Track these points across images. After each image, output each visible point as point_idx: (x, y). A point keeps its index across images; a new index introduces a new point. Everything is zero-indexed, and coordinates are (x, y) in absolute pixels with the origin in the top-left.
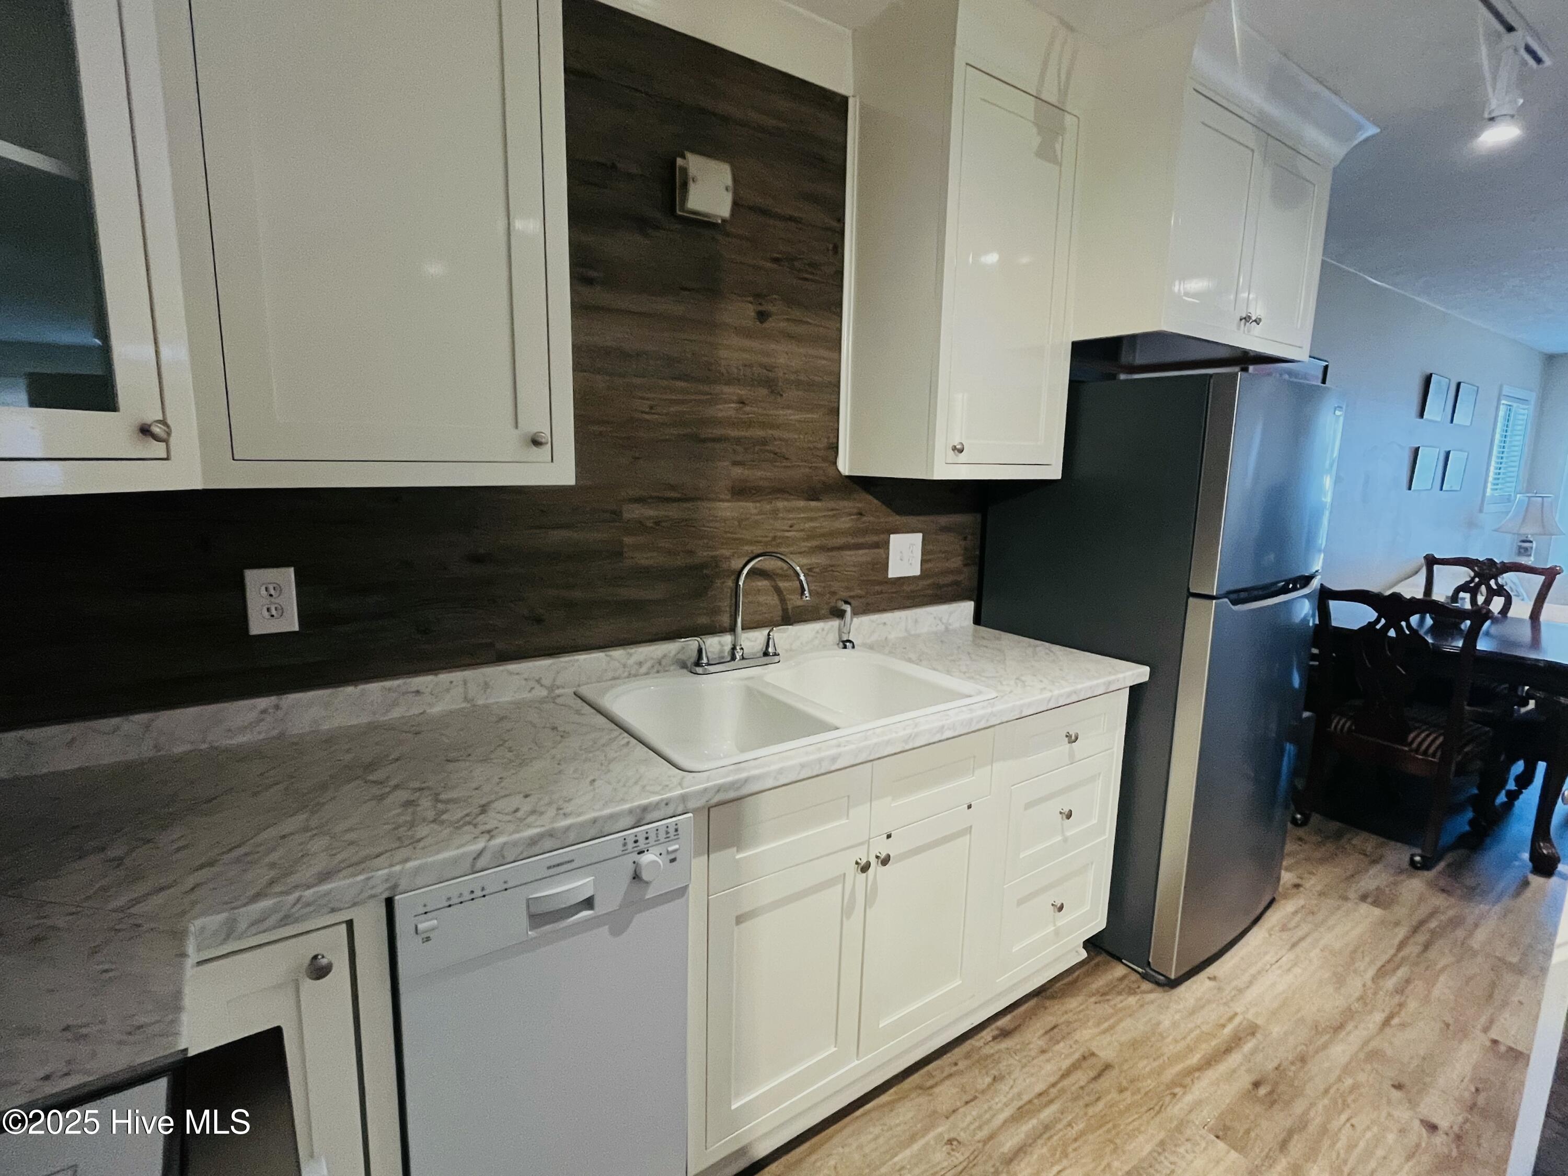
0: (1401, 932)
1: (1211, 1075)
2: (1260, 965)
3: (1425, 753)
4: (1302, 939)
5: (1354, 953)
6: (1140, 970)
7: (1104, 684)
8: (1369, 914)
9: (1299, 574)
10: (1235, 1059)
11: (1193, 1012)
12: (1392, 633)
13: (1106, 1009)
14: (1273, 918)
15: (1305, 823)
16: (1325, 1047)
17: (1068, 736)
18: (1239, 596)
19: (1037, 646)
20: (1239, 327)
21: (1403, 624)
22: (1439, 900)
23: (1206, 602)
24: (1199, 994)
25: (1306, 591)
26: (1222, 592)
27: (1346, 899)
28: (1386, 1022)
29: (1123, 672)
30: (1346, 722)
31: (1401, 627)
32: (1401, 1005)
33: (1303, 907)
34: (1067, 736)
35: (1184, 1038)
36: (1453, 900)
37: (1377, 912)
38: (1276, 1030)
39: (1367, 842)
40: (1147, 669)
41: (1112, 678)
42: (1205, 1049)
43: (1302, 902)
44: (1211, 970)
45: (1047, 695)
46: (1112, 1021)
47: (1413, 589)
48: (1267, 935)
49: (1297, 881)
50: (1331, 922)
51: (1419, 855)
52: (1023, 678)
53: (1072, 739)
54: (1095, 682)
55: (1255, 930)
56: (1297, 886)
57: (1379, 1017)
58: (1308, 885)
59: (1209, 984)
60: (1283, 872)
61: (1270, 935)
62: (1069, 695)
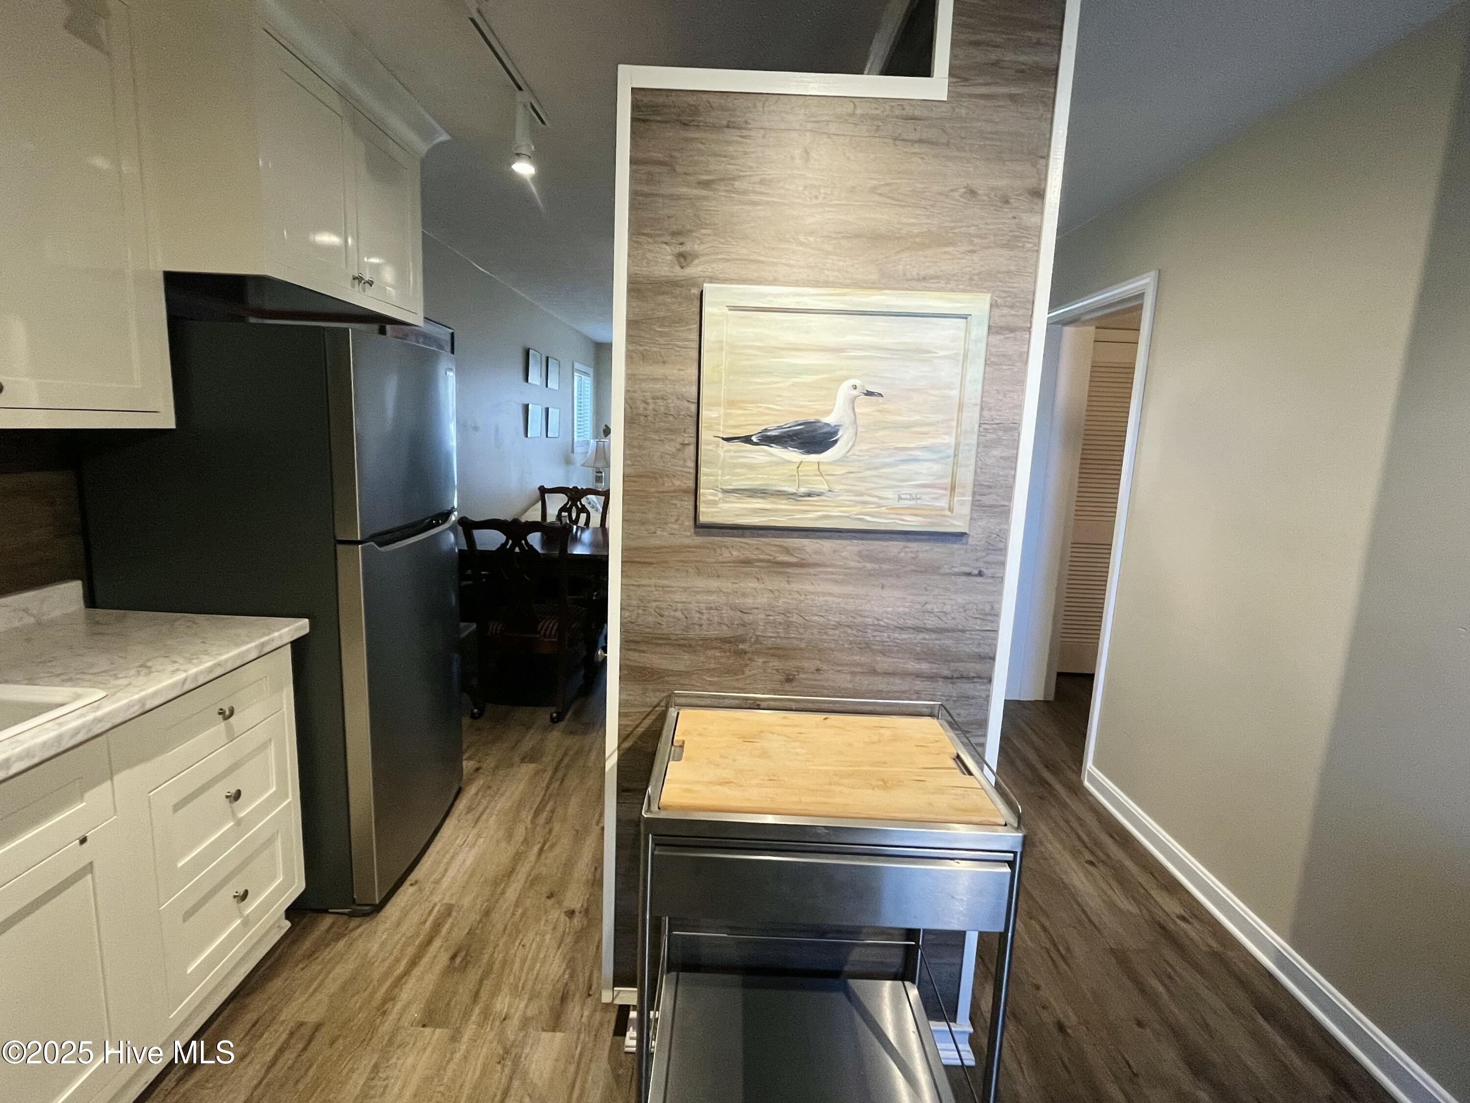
0: (547, 776)
1: (417, 972)
2: (452, 851)
3: (549, 636)
4: (482, 814)
5: (520, 805)
6: (346, 911)
7: (256, 647)
8: (528, 769)
9: (440, 511)
10: (437, 943)
11: (398, 924)
12: (517, 550)
13: (315, 967)
14: (462, 805)
15: (481, 714)
16: (503, 893)
17: (221, 712)
18: (385, 538)
19: (177, 620)
20: (353, 286)
21: (523, 542)
22: (569, 741)
23: (352, 547)
24: (403, 905)
25: (446, 526)
26: (367, 536)
27: (512, 765)
28: (541, 850)
29: (278, 631)
30: (498, 625)
31: (522, 544)
32: (550, 832)
33: (482, 786)
34: (220, 714)
35: (391, 954)
36: (577, 737)
37: (532, 766)
38: (467, 901)
39: (522, 713)
40: (306, 621)
41: (266, 638)
42: (411, 951)
43: (481, 782)
44: (412, 878)
45: (182, 676)
46: (320, 978)
47: (534, 515)
48: (456, 822)
49: (477, 766)
50: (502, 789)
51: (555, 712)
52: (149, 664)
53: (226, 715)
54: (244, 648)
55: (447, 821)
56: (477, 769)
57: (536, 849)
58: (484, 766)
59: (411, 890)
60: (465, 763)
61: (459, 821)
62: (211, 670)
